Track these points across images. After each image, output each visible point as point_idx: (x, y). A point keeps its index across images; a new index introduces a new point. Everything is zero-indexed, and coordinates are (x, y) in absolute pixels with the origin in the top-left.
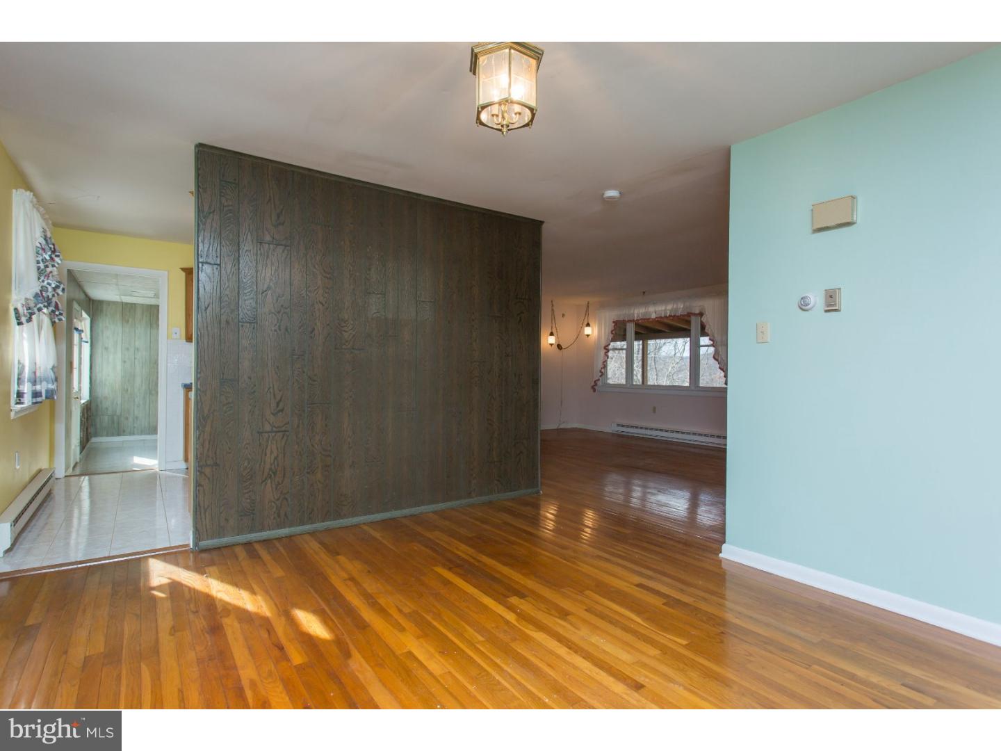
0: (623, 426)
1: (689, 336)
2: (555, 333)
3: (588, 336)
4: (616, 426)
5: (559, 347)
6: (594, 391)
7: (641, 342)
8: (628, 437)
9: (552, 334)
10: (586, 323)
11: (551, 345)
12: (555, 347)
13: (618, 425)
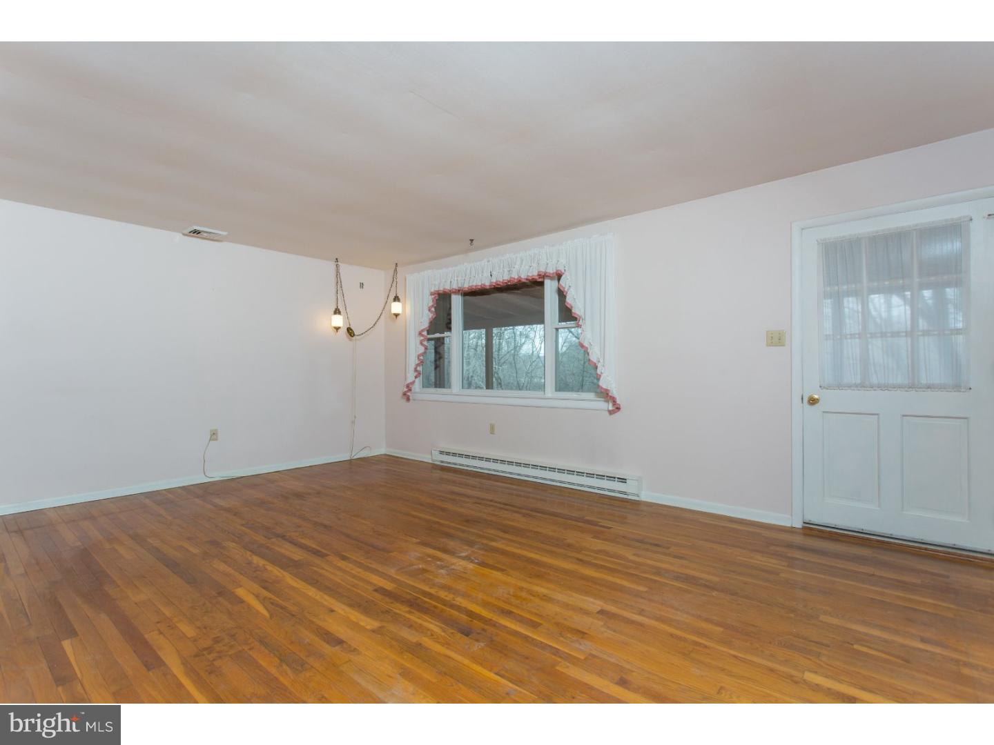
0: (448, 454)
1: (542, 321)
2: (341, 308)
3: (397, 315)
4: (437, 453)
5: (350, 332)
6: (408, 399)
7: (483, 331)
8: (455, 471)
9: (337, 312)
10: (392, 297)
11: (337, 329)
12: (343, 331)
13: (442, 453)
